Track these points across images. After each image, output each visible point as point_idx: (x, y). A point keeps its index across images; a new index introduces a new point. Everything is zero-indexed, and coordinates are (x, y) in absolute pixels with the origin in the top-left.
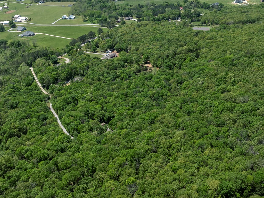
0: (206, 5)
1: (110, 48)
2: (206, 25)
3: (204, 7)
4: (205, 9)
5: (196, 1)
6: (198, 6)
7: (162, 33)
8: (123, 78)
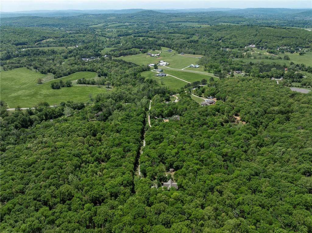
0: (310, 69)
1: (212, 95)
2: (306, 87)
3: (308, 70)
4: (309, 72)
5: (302, 64)
6: (303, 69)
7: (259, 90)
8: (209, 126)
